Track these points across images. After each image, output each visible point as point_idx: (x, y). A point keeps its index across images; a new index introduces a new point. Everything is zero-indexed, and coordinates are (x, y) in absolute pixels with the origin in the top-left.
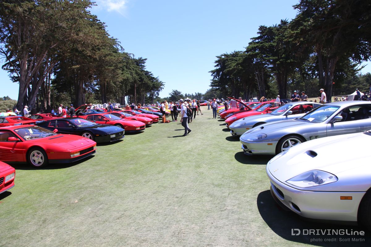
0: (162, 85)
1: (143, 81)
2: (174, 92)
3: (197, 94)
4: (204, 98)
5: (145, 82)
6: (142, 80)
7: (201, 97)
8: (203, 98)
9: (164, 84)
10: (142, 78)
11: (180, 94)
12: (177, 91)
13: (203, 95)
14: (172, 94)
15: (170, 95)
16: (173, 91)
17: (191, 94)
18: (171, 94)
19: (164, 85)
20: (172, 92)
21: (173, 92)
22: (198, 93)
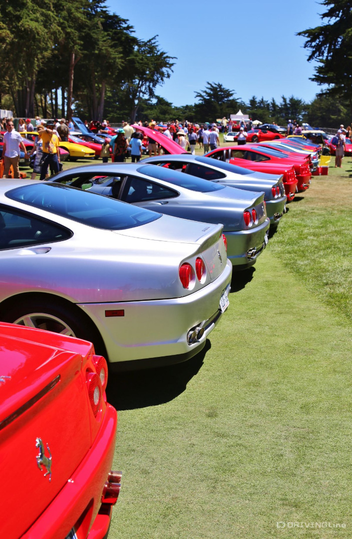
0: (166, 64)
1: (94, 49)
2: (213, 89)
3: (288, 101)
4: (308, 115)
5: (100, 50)
6: (89, 42)
7: (300, 113)
8: (303, 116)
9: (171, 61)
10: (92, 37)
11: (231, 98)
12: (220, 86)
13: (306, 107)
14: (204, 94)
15: (199, 98)
16: (209, 86)
17: (270, 101)
18: (201, 96)
19: (172, 65)
20: (205, 89)
21: (209, 91)
22: (292, 100)
